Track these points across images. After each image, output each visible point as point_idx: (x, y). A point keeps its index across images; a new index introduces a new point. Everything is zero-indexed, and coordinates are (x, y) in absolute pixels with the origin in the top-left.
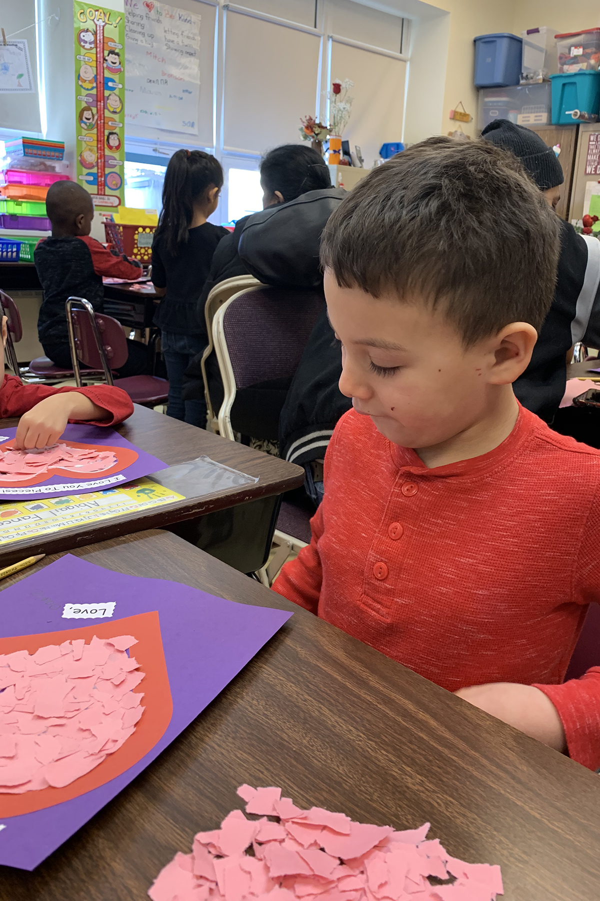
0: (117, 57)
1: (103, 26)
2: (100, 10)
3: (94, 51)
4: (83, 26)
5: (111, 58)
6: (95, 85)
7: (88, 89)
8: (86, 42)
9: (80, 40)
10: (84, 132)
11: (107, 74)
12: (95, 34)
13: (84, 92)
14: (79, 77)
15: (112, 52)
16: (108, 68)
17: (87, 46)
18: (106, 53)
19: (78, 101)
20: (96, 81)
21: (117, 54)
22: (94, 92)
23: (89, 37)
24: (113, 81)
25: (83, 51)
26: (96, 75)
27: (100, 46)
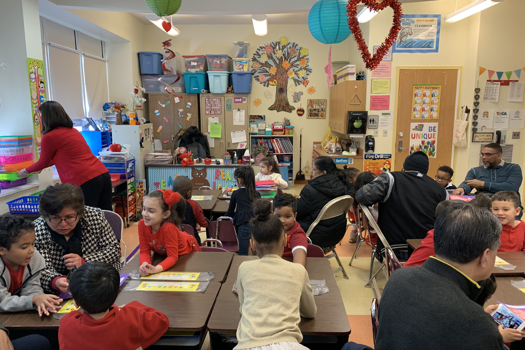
0: (43, 84)
1: (37, 69)
2: (36, 61)
3: (35, 83)
4: (31, 71)
5: (42, 84)
6: (37, 101)
7: (35, 104)
8: (32, 79)
9: (31, 78)
10: (36, 127)
11: (41, 94)
12: (35, 74)
13: (34, 105)
14: (32, 97)
15: (41, 82)
16: (41, 90)
17: (33, 81)
18: (39, 82)
19: (33, 111)
20: (37, 99)
21: (43, 83)
22: (37, 105)
23: (33, 76)
24: (42, 97)
25: (32, 84)
26: (37, 96)
27: (37, 80)
